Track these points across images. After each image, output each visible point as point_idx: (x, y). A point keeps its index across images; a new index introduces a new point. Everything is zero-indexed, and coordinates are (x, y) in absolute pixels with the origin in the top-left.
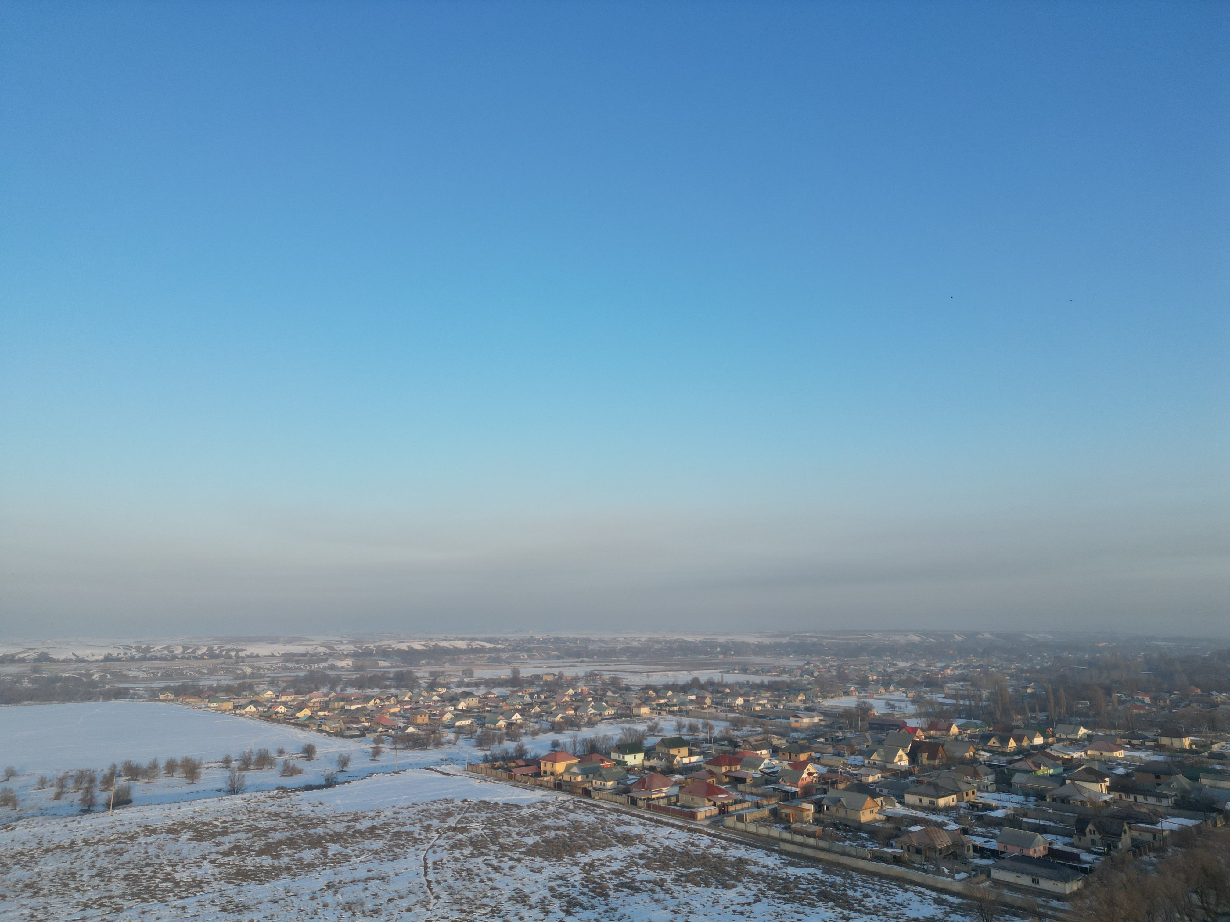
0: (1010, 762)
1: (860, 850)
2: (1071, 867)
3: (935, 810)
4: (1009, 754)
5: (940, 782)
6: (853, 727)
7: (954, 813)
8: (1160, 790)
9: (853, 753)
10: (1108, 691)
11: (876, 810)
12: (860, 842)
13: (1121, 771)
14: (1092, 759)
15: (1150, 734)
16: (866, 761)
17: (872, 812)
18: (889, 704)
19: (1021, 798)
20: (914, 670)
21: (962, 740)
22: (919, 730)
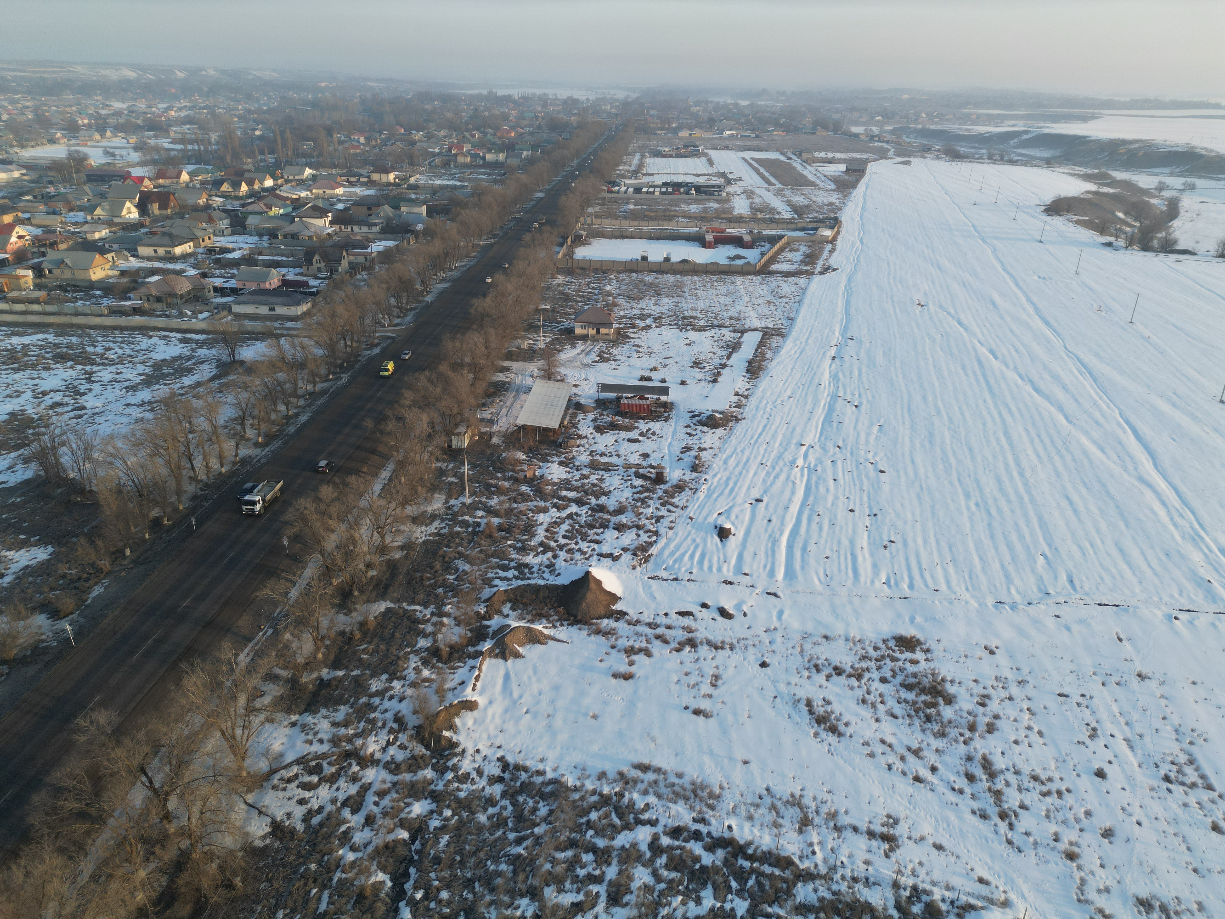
0: (243, 206)
1: (95, 308)
2: (301, 292)
3: (173, 259)
4: (241, 198)
5: (175, 231)
6: (67, 180)
7: (192, 260)
8: (371, 220)
9: (71, 210)
10: (329, 131)
11: (108, 266)
12: (94, 300)
13: (340, 206)
14: (317, 197)
15: (364, 172)
16: (89, 218)
17: (103, 269)
18: (108, 153)
19: (256, 239)
20: (132, 112)
21: (194, 187)
22: (146, 180)
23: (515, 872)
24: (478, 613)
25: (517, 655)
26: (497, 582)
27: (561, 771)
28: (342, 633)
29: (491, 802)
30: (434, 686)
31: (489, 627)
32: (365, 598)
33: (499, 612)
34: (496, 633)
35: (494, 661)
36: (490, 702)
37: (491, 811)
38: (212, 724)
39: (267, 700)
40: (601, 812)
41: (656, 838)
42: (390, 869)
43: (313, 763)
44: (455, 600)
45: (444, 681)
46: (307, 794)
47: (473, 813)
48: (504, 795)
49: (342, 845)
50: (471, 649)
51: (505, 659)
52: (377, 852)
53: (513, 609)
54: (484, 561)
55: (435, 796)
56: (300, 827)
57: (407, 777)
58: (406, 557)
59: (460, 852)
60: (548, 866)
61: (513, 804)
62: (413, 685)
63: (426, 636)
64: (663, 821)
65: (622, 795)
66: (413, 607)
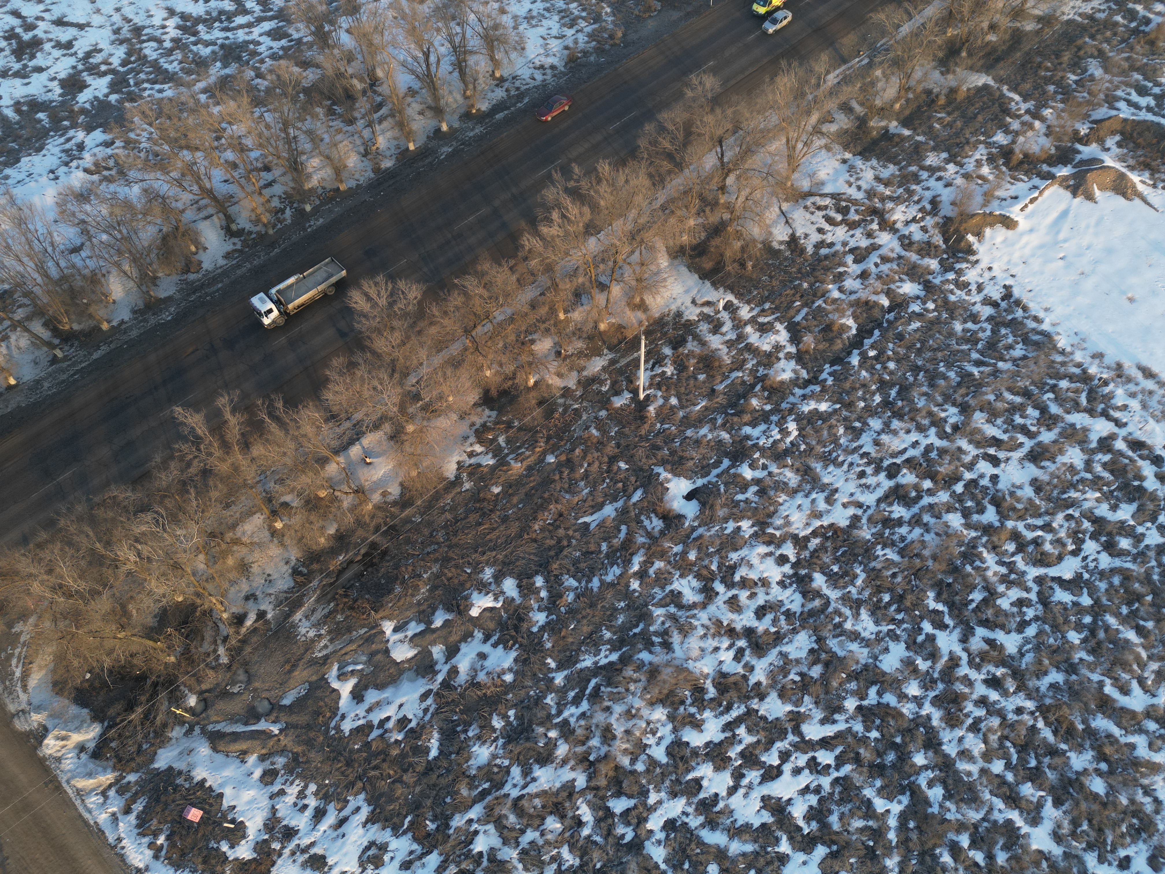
23: (959, 384)
24: (1076, 132)
25: (1090, 197)
26: (1122, 105)
27: (1059, 329)
28: (928, 92)
29: (974, 318)
30: (986, 187)
31: (1079, 152)
32: (970, 62)
33: (1101, 141)
34: (1082, 162)
35: (1062, 191)
36: (1031, 231)
37: (970, 325)
38: (783, 129)
39: (833, 128)
40: (1073, 385)
41: (1112, 437)
42: (860, 321)
43: (844, 204)
44: (1061, 106)
45: (999, 187)
46: (827, 227)
47: (953, 318)
48: (990, 319)
49: (834, 282)
50: (1045, 168)
51: (1075, 194)
52: (857, 303)
53: (1119, 145)
54: (1124, 73)
55: (928, 287)
56: (810, 250)
57: (913, 257)
58: (1038, 32)
59: (923, 342)
60: (992, 397)
61: (993, 331)
62: (967, 176)
63: (1007, 132)
64: (1130, 428)
65: (1106, 383)
66: (1012, 95)
